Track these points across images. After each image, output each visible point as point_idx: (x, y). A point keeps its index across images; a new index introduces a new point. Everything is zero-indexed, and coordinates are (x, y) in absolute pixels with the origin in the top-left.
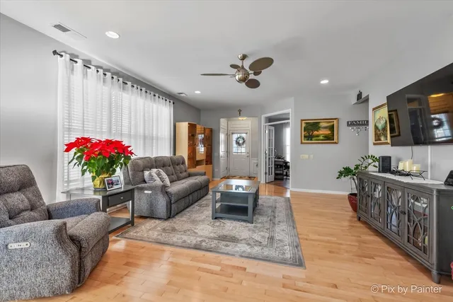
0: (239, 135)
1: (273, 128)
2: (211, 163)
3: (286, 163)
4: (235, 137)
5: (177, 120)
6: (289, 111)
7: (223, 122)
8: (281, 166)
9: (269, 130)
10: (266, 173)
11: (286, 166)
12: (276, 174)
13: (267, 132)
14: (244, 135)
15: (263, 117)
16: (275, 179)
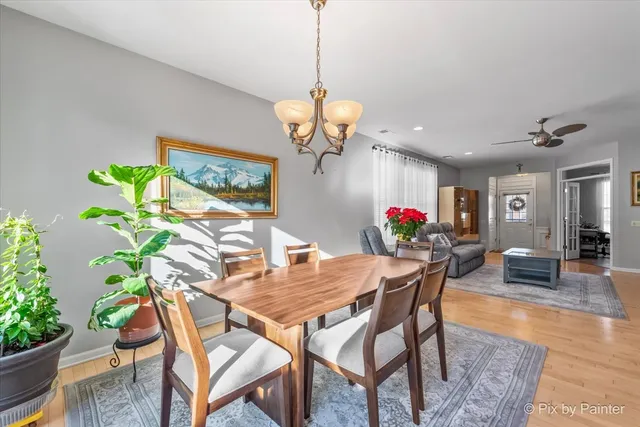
0: (515, 197)
1: (578, 185)
2: (477, 232)
3: (603, 235)
4: (509, 198)
5: (441, 184)
6: (609, 161)
7: (492, 181)
8: (592, 239)
9: (571, 189)
10: (565, 247)
11: (603, 238)
12: (582, 250)
13: (566, 191)
14: (524, 197)
15: (560, 171)
16: (582, 256)
